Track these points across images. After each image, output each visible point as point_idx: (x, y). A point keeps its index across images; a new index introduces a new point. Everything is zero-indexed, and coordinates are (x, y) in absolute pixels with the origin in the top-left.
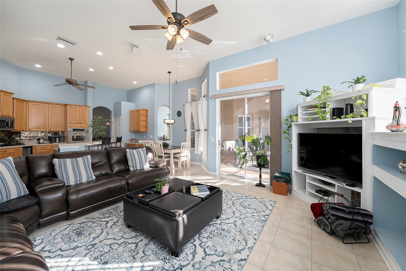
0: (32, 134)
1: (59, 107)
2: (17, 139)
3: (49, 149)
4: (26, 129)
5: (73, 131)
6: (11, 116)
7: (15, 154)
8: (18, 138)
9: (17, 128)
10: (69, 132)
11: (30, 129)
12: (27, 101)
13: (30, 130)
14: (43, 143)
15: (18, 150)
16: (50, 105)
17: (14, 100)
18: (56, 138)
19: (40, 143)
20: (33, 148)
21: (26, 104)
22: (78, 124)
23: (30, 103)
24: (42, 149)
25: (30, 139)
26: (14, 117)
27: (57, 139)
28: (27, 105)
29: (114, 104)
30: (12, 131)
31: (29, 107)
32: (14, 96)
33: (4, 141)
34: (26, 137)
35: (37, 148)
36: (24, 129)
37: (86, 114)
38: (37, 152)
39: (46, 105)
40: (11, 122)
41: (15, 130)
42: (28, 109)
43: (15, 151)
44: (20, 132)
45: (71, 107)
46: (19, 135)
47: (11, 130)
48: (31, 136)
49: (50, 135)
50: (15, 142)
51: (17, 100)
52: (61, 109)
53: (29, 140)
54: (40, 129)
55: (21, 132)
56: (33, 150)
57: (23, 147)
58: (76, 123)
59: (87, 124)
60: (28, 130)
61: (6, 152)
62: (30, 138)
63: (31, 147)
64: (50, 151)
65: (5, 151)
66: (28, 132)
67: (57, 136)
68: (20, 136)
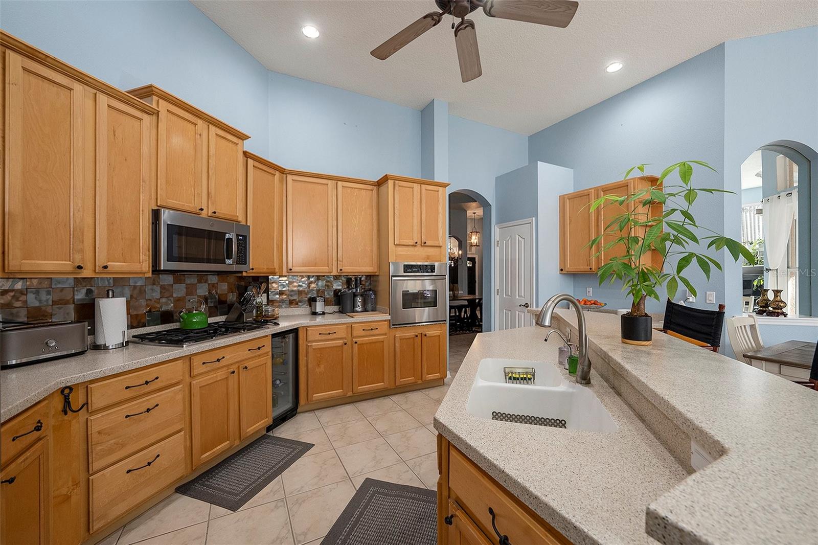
0: (295, 284)
1: (363, 192)
2: (259, 300)
3: (341, 339)
4: (281, 267)
5: (404, 272)
6: (241, 218)
7: (250, 364)
8: (262, 299)
9: (256, 263)
10: (394, 278)
11: (290, 266)
12: (282, 171)
13: (291, 270)
14: (324, 313)
15: (259, 348)
16: (339, 183)
17: (247, 161)
18: (355, 295)
19: (314, 314)
20: (301, 335)
21: (281, 181)
22: (416, 249)
23: (290, 177)
24: (323, 337)
25: (292, 298)
26: (248, 225)
27: (359, 300)
28: (282, 184)
29: (496, 179)
30: (244, 274)
31: (288, 190)
32: (248, 146)
33: (226, 310)
34: (281, 293)
35: (309, 333)
36: (276, 266)
37: (438, 214)
38: (310, 350)
39: (329, 182)
40: (238, 240)
41: (253, 269)
42: (284, 198)
43: (250, 354)
44: (268, 277)
45: (397, 188)
46: (263, 286)
47: (241, 272)
48: (293, 291)
49: (337, 286)
50: (254, 311)
51: (257, 164)
52: (366, 196)
53: (288, 302)
54: (315, 265)
55: (270, 277)
56: (301, 342)
57: (273, 335)
58: (411, 242)
59: (440, 247)
60: (285, 273)
61: (223, 363)
62: (291, 296)
63: (295, 331)
64: (345, 344)
65: (218, 360)
66: (286, 278)
67: (357, 290)
68: (267, 291)
